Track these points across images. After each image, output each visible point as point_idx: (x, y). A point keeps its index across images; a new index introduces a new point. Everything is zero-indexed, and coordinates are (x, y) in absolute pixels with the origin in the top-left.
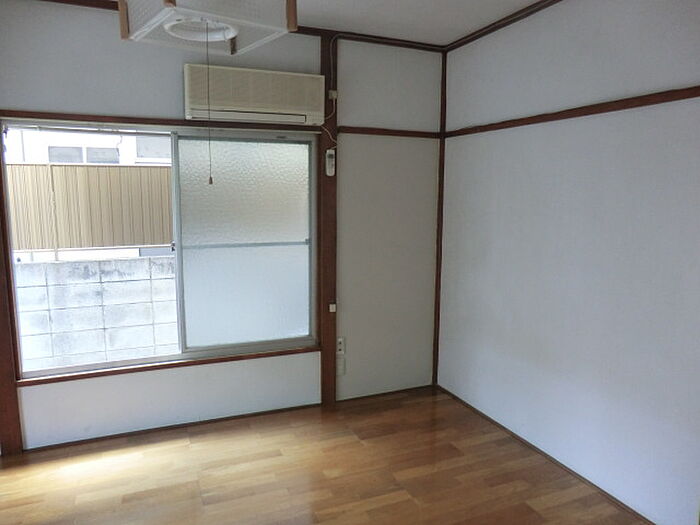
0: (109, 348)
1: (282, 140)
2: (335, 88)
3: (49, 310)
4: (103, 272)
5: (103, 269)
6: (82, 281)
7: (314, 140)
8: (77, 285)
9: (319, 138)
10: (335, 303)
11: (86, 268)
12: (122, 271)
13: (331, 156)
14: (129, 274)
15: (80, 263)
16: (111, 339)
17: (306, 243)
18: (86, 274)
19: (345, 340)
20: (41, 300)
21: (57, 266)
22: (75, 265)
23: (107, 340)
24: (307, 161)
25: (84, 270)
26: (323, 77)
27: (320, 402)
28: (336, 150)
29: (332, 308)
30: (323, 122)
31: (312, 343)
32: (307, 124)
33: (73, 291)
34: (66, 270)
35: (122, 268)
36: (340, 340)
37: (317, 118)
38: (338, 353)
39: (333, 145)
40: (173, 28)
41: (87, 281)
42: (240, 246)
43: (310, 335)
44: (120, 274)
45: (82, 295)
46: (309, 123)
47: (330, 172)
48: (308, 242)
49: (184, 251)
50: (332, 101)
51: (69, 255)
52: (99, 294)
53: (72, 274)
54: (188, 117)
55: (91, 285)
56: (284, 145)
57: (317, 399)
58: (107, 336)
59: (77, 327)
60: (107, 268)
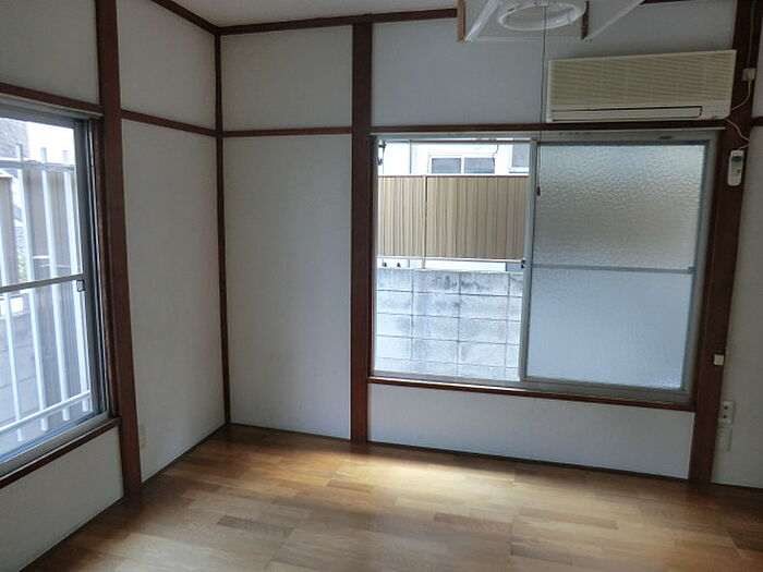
0: (460, 362)
1: (666, 141)
2: (754, 64)
3: (412, 315)
4: (462, 284)
5: (463, 280)
6: (442, 291)
7: (713, 139)
8: (439, 294)
9: (721, 135)
10: (723, 353)
11: (448, 278)
12: (480, 285)
13: (737, 159)
14: (488, 289)
15: (443, 272)
16: (464, 354)
17: (689, 273)
18: (448, 285)
19: (735, 406)
20: (407, 305)
21: (423, 273)
22: (438, 274)
23: (460, 353)
24: (700, 167)
25: (445, 279)
26: (734, 52)
27: (686, 477)
28: (746, 150)
29: (718, 360)
30: (727, 114)
31: (684, 400)
32: (703, 117)
33: (434, 299)
34: (431, 278)
35: (482, 281)
36: (726, 403)
37: (720, 108)
38: (721, 420)
39: (743, 144)
40: (508, 19)
41: (447, 291)
42: (600, 268)
43: (682, 389)
44: (479, 288)
45: (441, 305)
46: (706, 116)
47: (733, 179)
48: (692, 270)
49: (534, 269)
50: (747, 82)
51: (435, 264)
52: (457, 305)
53: (435, 283)
54: (549, 121)
55: (450, 295)
56: (669, 148)
57: (683, 472)
58: (460, 349)
59: (433, 336)
60: (467, 281)
